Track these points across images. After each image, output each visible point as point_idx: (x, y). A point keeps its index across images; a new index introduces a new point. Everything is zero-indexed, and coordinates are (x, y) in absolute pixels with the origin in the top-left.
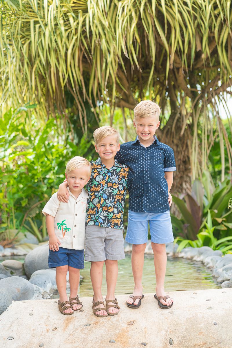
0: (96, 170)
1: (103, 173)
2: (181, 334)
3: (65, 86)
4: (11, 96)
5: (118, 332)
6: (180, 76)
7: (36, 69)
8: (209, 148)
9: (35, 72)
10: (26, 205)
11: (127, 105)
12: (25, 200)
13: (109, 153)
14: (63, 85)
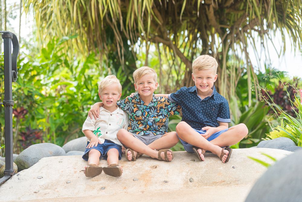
0: (135, 104)
1: (142, 109)
2: (201, 175)
3: (104, 18)
4: (55, 28)
5: (141, 173)
6: (210, 13)
7: (78, 2)
8: (237, 80)
9: (77, 6)
10: (66, 131)
11: (161, 40)
12: (65, 126)
13: (147, 90)
14: (102, 16)
